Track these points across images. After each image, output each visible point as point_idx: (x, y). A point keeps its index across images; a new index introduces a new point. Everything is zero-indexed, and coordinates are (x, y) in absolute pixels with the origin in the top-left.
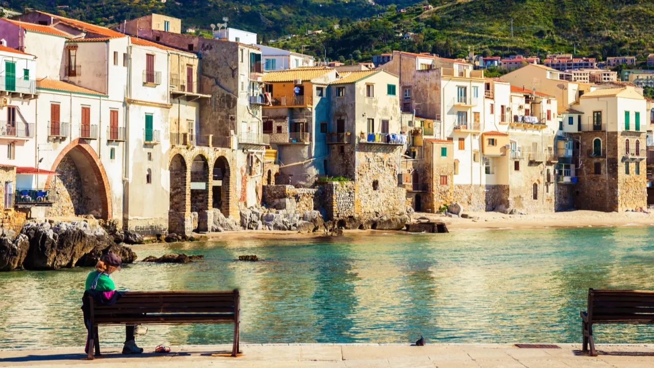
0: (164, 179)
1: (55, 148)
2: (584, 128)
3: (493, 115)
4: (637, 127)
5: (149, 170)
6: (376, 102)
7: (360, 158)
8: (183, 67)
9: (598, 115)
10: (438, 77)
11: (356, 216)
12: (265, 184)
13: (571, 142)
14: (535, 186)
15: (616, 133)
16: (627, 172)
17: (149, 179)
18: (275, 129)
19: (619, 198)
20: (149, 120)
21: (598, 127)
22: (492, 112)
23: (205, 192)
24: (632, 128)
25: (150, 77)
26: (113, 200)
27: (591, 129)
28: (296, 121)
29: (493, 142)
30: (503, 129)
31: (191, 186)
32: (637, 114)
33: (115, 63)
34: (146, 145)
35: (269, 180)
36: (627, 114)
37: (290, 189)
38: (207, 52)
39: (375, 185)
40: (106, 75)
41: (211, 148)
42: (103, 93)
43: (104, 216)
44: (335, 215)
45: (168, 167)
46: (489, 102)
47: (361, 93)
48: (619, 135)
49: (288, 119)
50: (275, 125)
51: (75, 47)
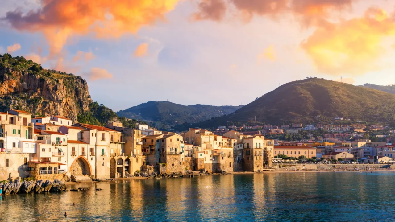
0: (108, 165)
1: (74, 158)
2: (245, 148)
3: (216, 145)
4: (260, 147)
5: (103, 163)
6: (173, 143)
7: (168, 158)
8: (118, 136)
9: (248, 144)
10: (200, 135)
11: (167, 173)
12: (143, 165)
13: (241, 151)
14: (230, 163)
15: (253, 149)
16: (257, 159)
17: (103, 165)
18: (146, 151)
19: (254, 166)
20: (103, 150)
21: (248, 147)
22: (216, 144)
23: (122, 168)
24: (258, 147)
25: (103, 139)
26: (92, 171)
27: (247, 148)
28: (152, 148)
29: (216, 152)
30: (219, 148)
31: (117, 166)
32: (260, 144)
33: (92, 136)
34: (102, 156)
35: (144, 164)
36: (256, 144)
37: (148, 166)
38: (126, 131)
39: (173, 165)
40: (90, 139)
41: (124, 156)
42: (88, 143)
43: (89, 175)
44: (161, 173)
45: (109, 162)
46: (215, 141)
47: (168, 141)
48: (254, 149)
49: (149, 148)
50: (146, 149)
51: (83, 132)
